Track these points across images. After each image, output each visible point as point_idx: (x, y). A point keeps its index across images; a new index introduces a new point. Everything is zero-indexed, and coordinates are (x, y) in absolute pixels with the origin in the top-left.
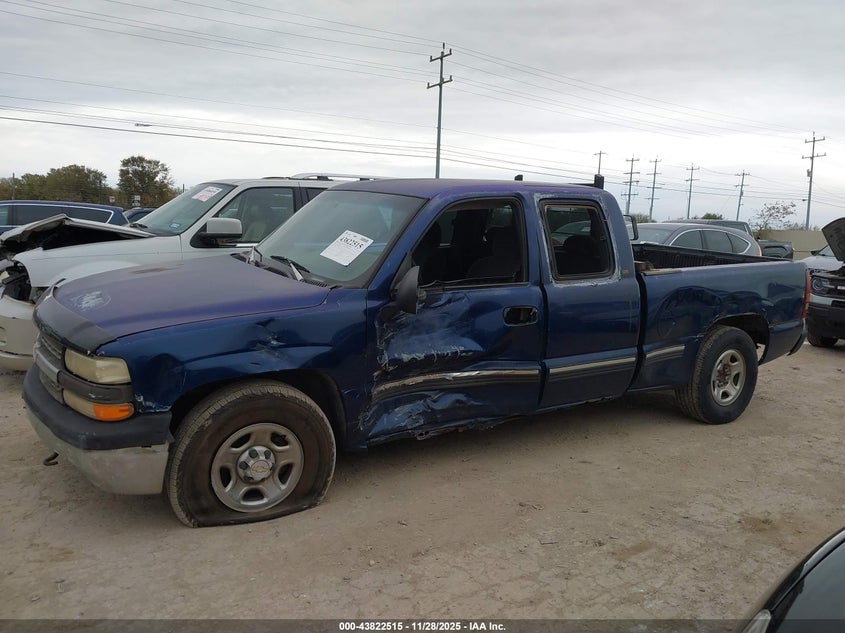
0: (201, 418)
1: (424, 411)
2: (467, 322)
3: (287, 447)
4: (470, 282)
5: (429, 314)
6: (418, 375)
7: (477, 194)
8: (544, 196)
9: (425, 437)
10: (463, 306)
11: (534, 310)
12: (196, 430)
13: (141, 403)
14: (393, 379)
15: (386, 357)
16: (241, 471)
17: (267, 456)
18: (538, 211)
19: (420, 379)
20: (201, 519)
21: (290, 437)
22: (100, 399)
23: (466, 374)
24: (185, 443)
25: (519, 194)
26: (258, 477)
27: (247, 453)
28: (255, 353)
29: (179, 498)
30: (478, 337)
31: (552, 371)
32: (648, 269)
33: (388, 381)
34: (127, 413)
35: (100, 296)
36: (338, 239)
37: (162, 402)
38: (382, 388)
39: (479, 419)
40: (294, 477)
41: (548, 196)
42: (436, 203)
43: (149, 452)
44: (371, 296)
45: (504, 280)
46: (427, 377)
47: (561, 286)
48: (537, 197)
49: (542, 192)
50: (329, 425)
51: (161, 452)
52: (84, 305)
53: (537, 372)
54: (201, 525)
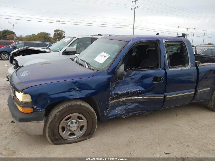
0: (55, 112)
1: (125, 109)
2: (140, 81)
3: (82, 120)
4: (141, 68)
5: (128, 79)
6: (124, 98)
7: (145, 40)
8: (167, 40)
9: (126, 117)
10: (139, 76)
11: (162, 78)
12: (54, 116)
13: (35, 108)
14: (115, 99)
15: (113, 93)
16: (68, 128)
17: (76, 123)
18: (164, 45)
19: (124, 99)
20: (56, 142)
21: (83, 117)
22: (23, 106)
23: (139, 97)
24: (50, 119)
25: (158, 40)
26: (73, 129)
27: (70, 122)
28: (71, 92)
29: (49, 136)
30: (143, 86)
31: (167, 97)
32: (199, 64)
33: (114, 100)
34: (31, 111)
35: (27, 72)
36: (100, 55)
37: (42, 107)
38: (112, 102)
39: (143, 111)
40: (84, 129)
41: (168, 40)
42: (130, 43)
43: (38, 123)
44: (109, 74)
45: (153, 68)
46: (127, 98)
47: (171, 69)
48: (164, 41)
49: (166, 39)
50: (95, 114)
51: (42, 123)
52: (22, 75)
53: (162, 97)
54: (55, 144)
